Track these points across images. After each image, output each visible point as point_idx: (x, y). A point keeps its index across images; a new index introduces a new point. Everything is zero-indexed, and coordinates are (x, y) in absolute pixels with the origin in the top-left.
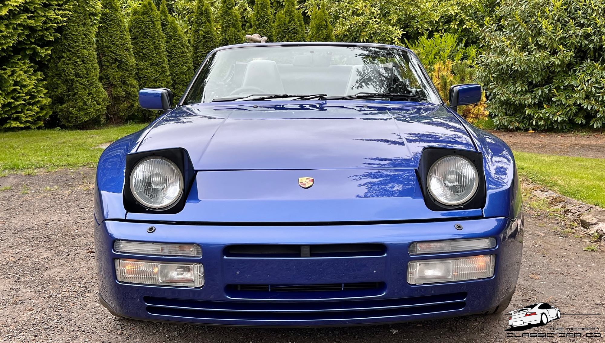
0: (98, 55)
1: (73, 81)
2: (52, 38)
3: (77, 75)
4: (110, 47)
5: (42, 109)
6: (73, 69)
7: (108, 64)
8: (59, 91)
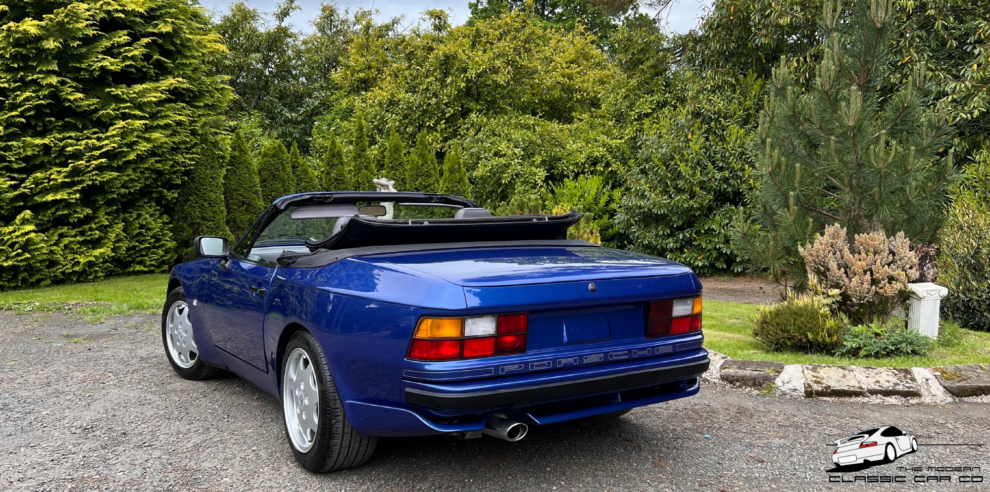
0: (225, 198)
1: (199, 224)
2: (179, 182)
3: (203, 218)
4: (239, 190)
5: (166, 252)
6: (199, 212)
7: (235, 207)
8: (185, 234)
